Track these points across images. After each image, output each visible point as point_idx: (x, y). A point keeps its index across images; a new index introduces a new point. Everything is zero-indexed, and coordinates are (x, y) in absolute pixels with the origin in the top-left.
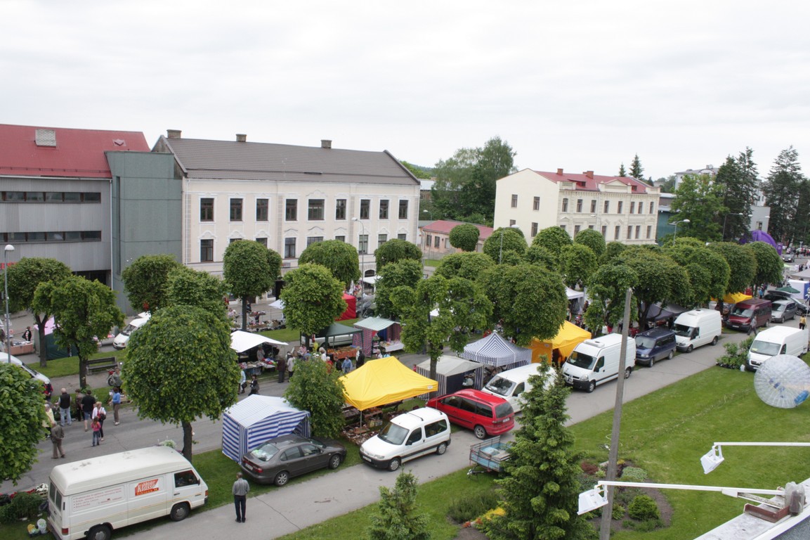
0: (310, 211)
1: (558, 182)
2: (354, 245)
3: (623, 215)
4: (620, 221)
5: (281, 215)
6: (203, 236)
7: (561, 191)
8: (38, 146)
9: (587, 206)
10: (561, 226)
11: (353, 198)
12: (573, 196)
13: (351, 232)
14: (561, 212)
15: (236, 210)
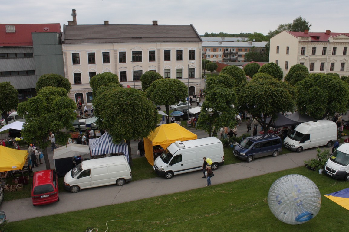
0: (133, 58)
1: (298, 37)
2: (161, 75)
3: (347, 56)
4: (345, 59)
5: (116, 60)
6: (75, 72)
7: (300, 42)
8: (7, 33)
9: (319, 51)
10: (300, 63)
11: (159, 50)
12: (309, 45)
13: (159, 68)
14: (300, 55)
15: (92, 58)
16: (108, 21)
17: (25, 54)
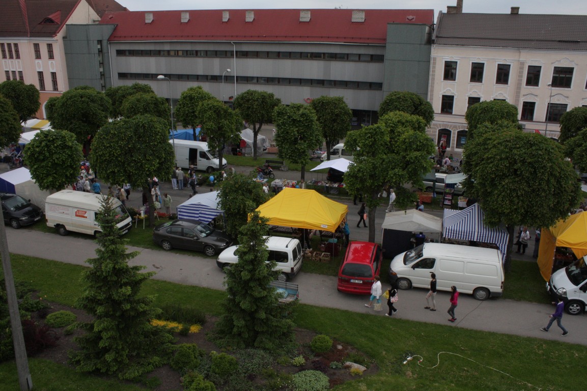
0: (555, 79)
5: (521, 80)
6: (445, 92)
15: (477, 73)
16: (518, 8)
17: (372, 56)
